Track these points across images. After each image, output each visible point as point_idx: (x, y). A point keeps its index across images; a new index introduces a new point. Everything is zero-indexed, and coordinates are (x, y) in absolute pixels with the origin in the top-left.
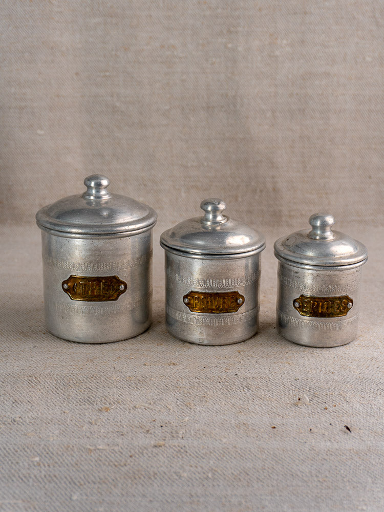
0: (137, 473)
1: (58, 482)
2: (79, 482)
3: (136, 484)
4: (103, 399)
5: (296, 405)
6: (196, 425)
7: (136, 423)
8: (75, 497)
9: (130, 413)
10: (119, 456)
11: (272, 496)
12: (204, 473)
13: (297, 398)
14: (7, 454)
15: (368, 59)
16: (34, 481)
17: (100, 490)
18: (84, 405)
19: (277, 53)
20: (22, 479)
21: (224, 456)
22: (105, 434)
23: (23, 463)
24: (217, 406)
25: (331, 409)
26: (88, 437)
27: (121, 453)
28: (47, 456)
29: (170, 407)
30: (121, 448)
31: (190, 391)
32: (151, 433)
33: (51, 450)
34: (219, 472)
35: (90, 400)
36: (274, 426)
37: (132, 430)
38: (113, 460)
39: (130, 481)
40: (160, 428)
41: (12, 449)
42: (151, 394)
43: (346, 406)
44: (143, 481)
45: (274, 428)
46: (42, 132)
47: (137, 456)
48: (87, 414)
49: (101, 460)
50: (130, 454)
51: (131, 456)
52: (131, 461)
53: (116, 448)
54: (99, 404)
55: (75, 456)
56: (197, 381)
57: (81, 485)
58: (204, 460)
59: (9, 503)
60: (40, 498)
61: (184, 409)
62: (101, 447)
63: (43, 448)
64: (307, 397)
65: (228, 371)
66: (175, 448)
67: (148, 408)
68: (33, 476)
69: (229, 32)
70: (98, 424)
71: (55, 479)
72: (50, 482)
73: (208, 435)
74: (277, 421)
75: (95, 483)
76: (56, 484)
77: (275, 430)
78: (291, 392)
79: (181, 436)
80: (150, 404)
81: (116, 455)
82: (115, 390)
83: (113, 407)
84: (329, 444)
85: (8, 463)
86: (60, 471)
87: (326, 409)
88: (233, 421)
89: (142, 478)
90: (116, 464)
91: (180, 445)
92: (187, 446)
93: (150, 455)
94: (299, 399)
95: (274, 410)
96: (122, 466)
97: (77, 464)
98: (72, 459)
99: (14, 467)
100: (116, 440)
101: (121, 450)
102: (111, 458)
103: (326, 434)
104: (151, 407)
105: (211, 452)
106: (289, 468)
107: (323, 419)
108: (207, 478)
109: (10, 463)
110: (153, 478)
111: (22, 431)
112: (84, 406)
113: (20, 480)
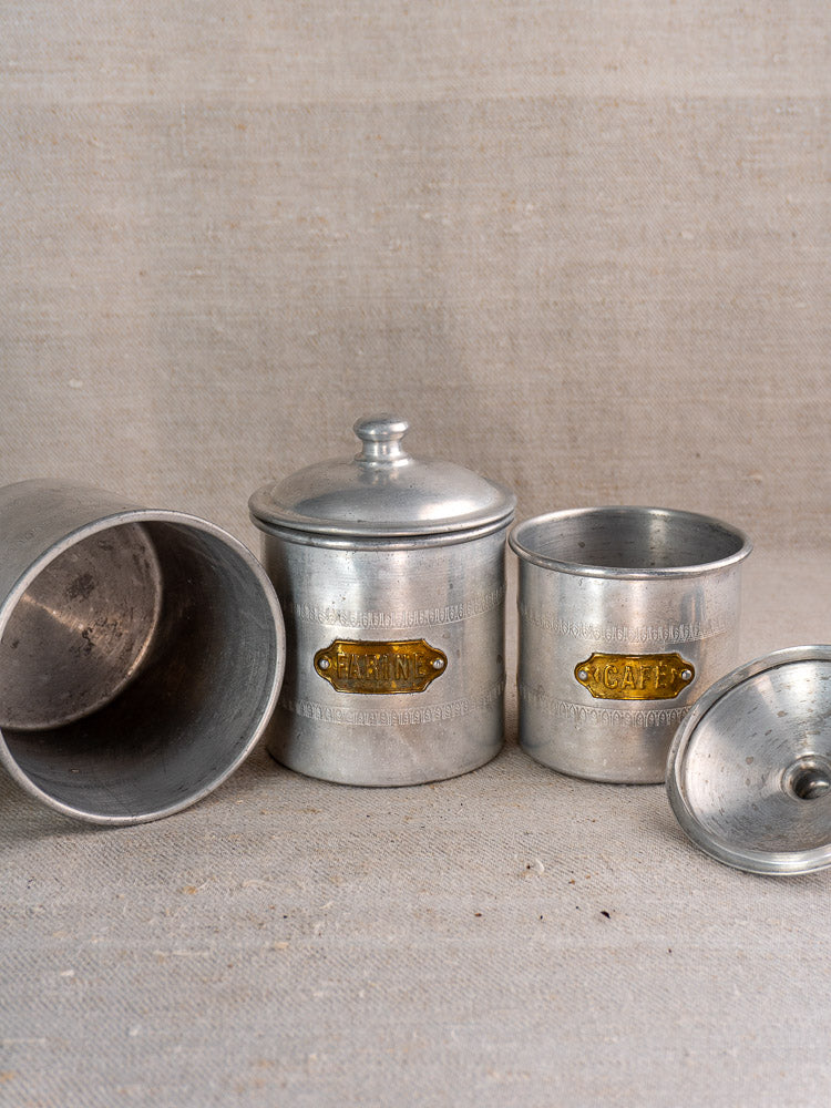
0: (239, 992)
1: (106, 1009)
2: (141, 1008)
3: (237, 1010)
4: (186, 874)
5: (520, 876)
6: (345, 914)
7: (242, 913)
8: (134, 1033)
9: (231, 895)
10: (209, 967)
11: (463, 1024)
12: (352, 991)
13: (526, 865)
14: (20, 967)
15: (687, 235)
16: (64, 1007)
17: (175, 1020)
18: (153, 883)
19: (516, 228)
20: (45, 1005)
21: (387, 963)
22: (187, 932)
23: (47, 980)
24: (385, 882)
25: (580, 883)
26: (158, 937)
27: (214, 961)
28: (88, 967)
29: (302, 884)
30: (215, 954)
31: (339, 856)
32: (266, 929)
33: (95, 958)
34: (378, 988)
35: (163, 875)
36: (479, 912)
37: (233, 924)
38: (199, 973)
39: (226, 1005)
40: (282, 920)
41: (28, 958)
42: (271, 864)
43: (607, 876)
44: (249, 1005)
45: (480, 915)
46: (79, 384)
47: (240, 965)
48: (157, 899)
49: (178, 974)
50: (228, 963)
51: (230, 966)
52: (230, 975)
53: (206, 954)
54: (179, 882)
55: (135, 966)
56: (353, 839)
57: (145, 1013)
58: (354, 971)
59: (25, 1043)
60: (76, 1034)
61: (327, 887)
62: (179, 953)
63: (81, 956)
64: (542, 865)
65: (410, 821)
66: (305, 951)
67: (265, 887)
68: (63, 1000)
69: (426, 190)
70: (176, 915)
71: (101, 1004)
72: (92, 1009)
73: (363, 930)
74: (486, 905)
75: (167, 1010)
76: (103, 1011)
77: (480, 918)
78: (516, 856)
79: (316, 932)
80: (268, 880)
81: (205, 964)
82: (207, 857)
83: (203, 887)
84: (570, 940)
85: (21, 980)
86: (110, 992)
87: (573, 882)
88: (410, 906)
89: (247, 999)
90: (205, 979)
91: (315, 947)
92: (327, 949)
93: (263, 963)
94: (529, 867)
95: (483, 887)
96: (215, 983)
97: (138, 981)
98: (130, 974)
99: (32, 986)
100: (206, 940)
101: (214, 957)
102: (195, 970)
103: (568, 923)
104: (268, 885)
105: (366, 957)
106: (498, 980)
107: (565, 899)
108: (357, 998)
109: (24, 979)
110: (265, 1000)
111: (45, 928)
112: (152, 887)
113: (43, 1007)
